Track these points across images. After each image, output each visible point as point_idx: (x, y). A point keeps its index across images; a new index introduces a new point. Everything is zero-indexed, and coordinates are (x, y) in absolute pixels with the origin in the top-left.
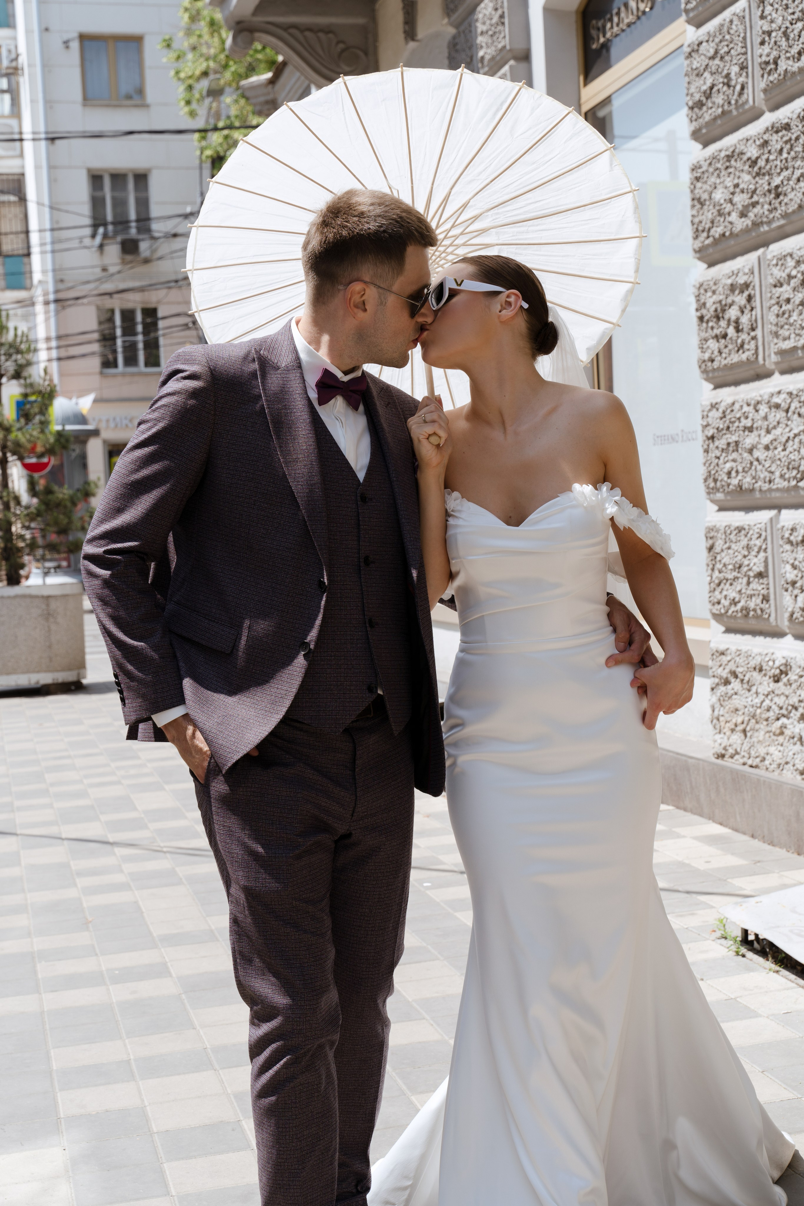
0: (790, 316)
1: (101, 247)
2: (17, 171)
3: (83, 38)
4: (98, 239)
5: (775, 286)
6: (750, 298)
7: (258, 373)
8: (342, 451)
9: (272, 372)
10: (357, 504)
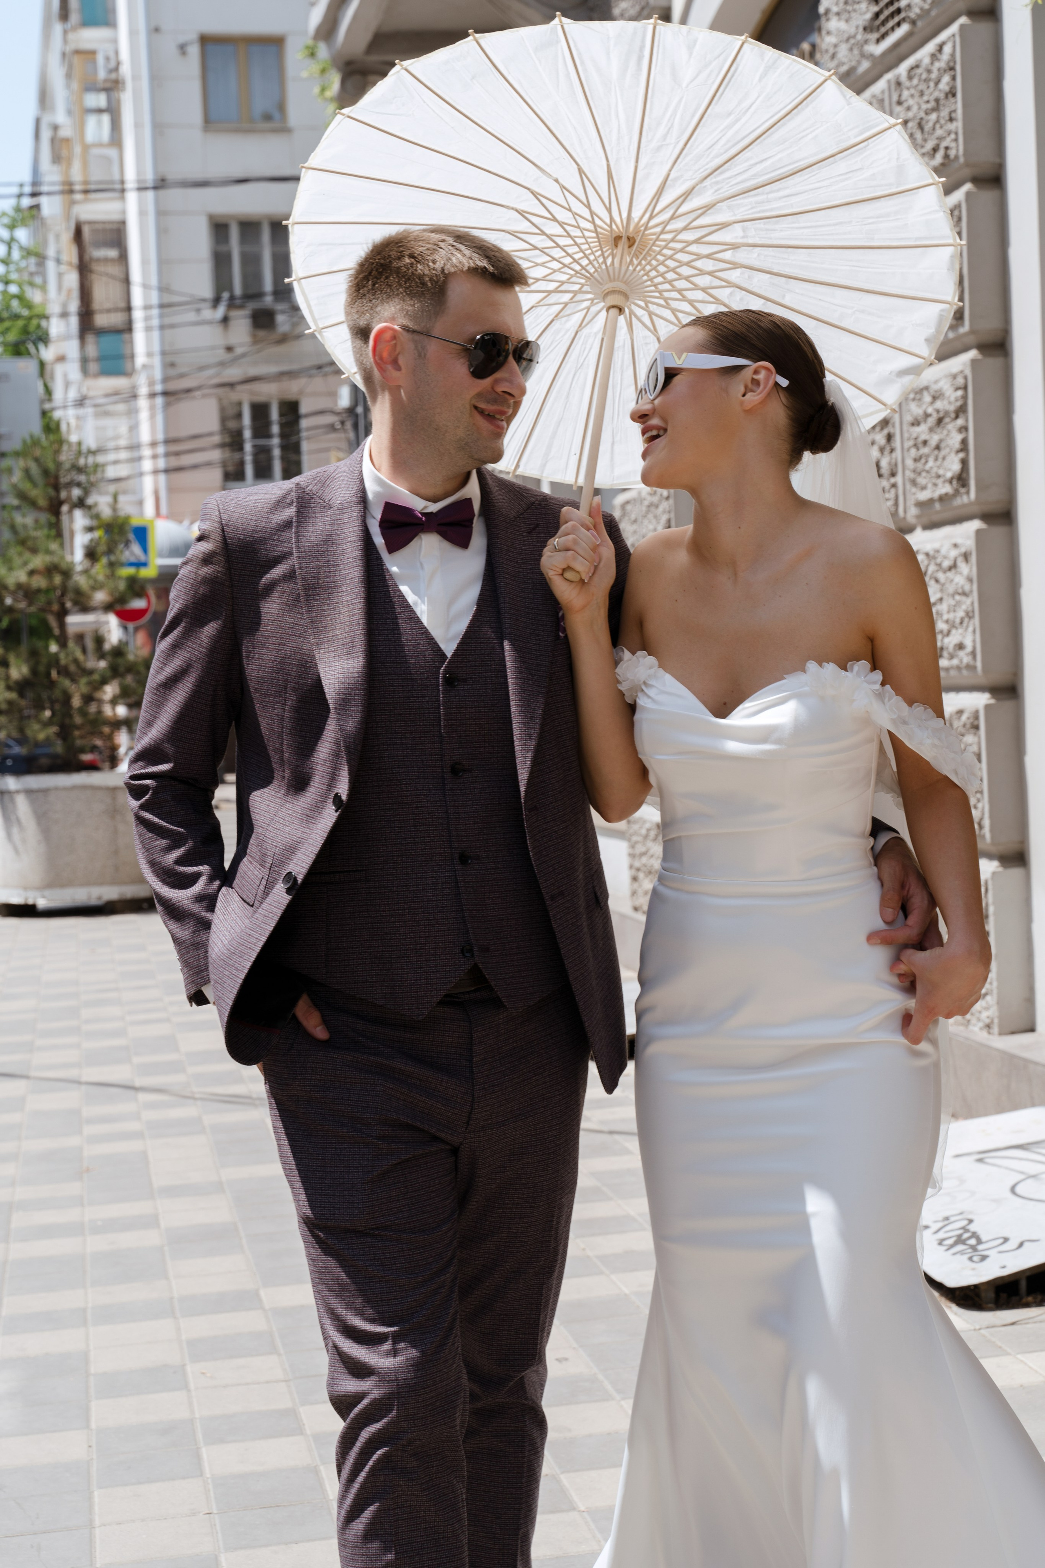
0: (927, 462)
1: (225, 320)
2: (116, 217)
3: (206, 41)
4: (221, 311)
5: (913, 424)
6: (889, 438)
7: (294, 520)
8: (419, 616)
9: (318, 515)
10: (439, 690)
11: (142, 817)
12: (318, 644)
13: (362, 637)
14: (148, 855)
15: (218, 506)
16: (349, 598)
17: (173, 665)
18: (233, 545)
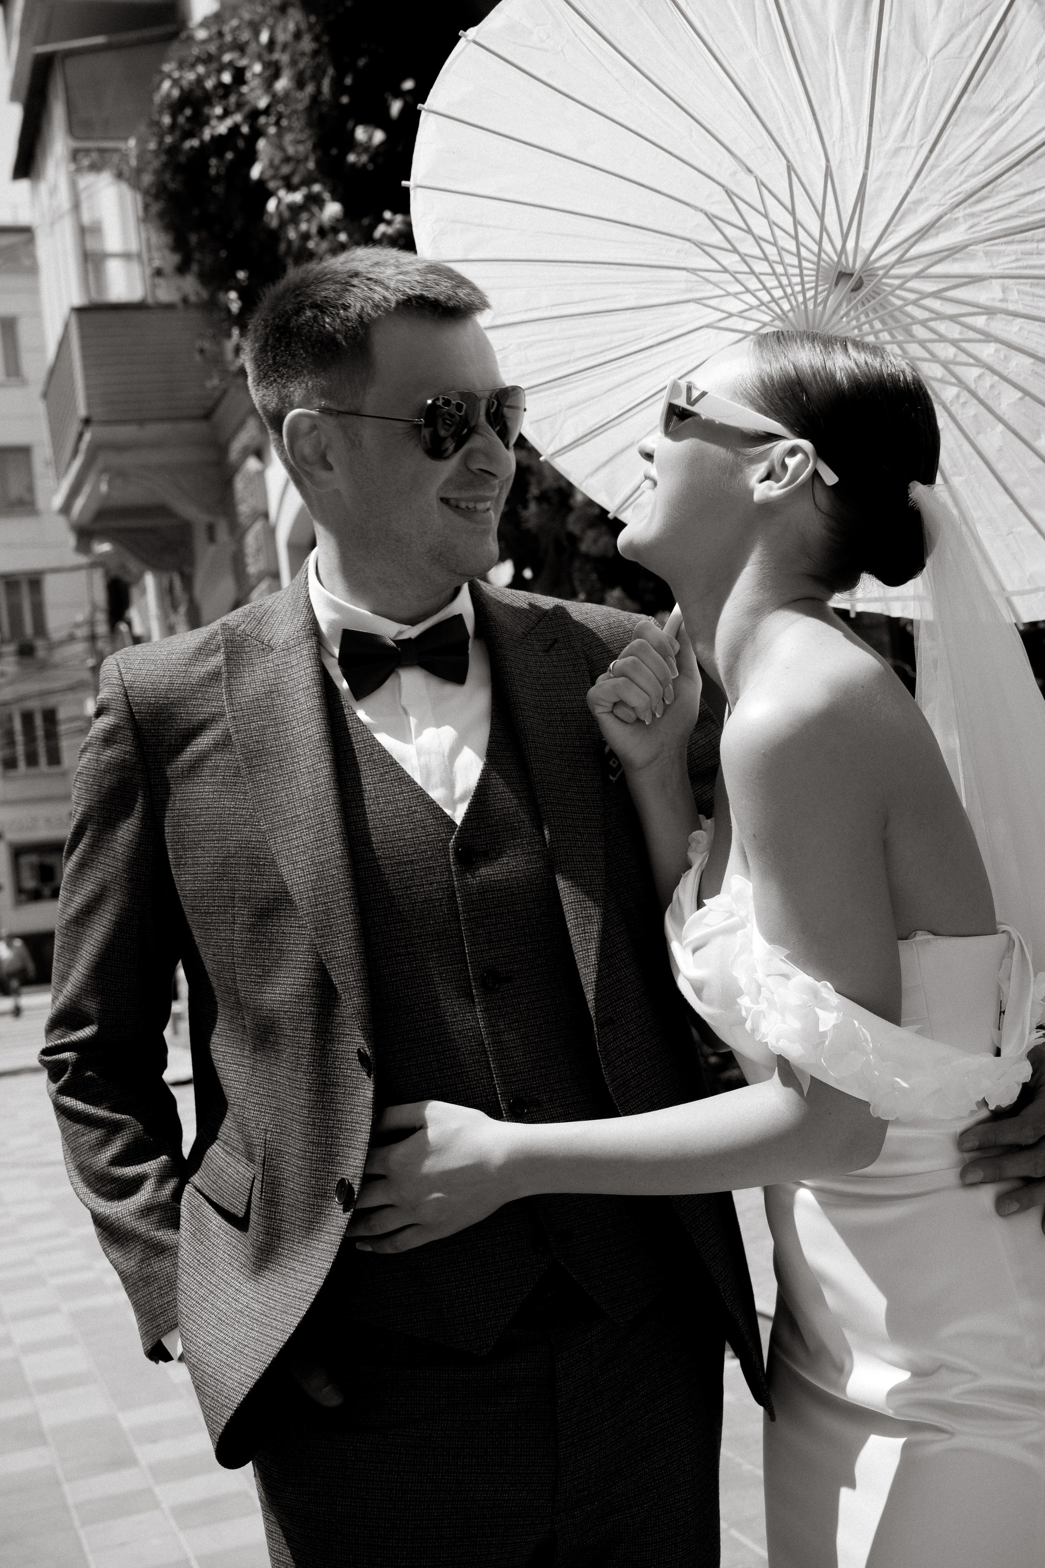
7: (224, 669)
8: (410, 773)
9: (255, 661)
10: (451, 871)
11: (62, 1105)
12: (272, 830)
13: (334, 815)
14: (75, 1157)
15: (118, 665)
16: (309, 763)
17: (83, 892)
18: (143, 713)
